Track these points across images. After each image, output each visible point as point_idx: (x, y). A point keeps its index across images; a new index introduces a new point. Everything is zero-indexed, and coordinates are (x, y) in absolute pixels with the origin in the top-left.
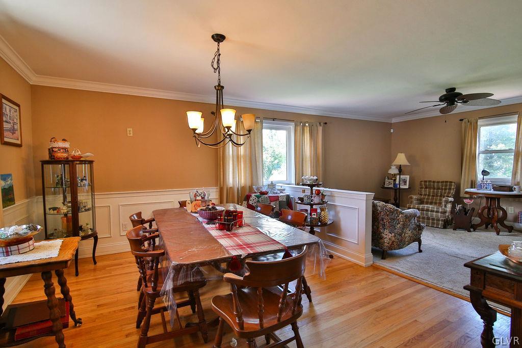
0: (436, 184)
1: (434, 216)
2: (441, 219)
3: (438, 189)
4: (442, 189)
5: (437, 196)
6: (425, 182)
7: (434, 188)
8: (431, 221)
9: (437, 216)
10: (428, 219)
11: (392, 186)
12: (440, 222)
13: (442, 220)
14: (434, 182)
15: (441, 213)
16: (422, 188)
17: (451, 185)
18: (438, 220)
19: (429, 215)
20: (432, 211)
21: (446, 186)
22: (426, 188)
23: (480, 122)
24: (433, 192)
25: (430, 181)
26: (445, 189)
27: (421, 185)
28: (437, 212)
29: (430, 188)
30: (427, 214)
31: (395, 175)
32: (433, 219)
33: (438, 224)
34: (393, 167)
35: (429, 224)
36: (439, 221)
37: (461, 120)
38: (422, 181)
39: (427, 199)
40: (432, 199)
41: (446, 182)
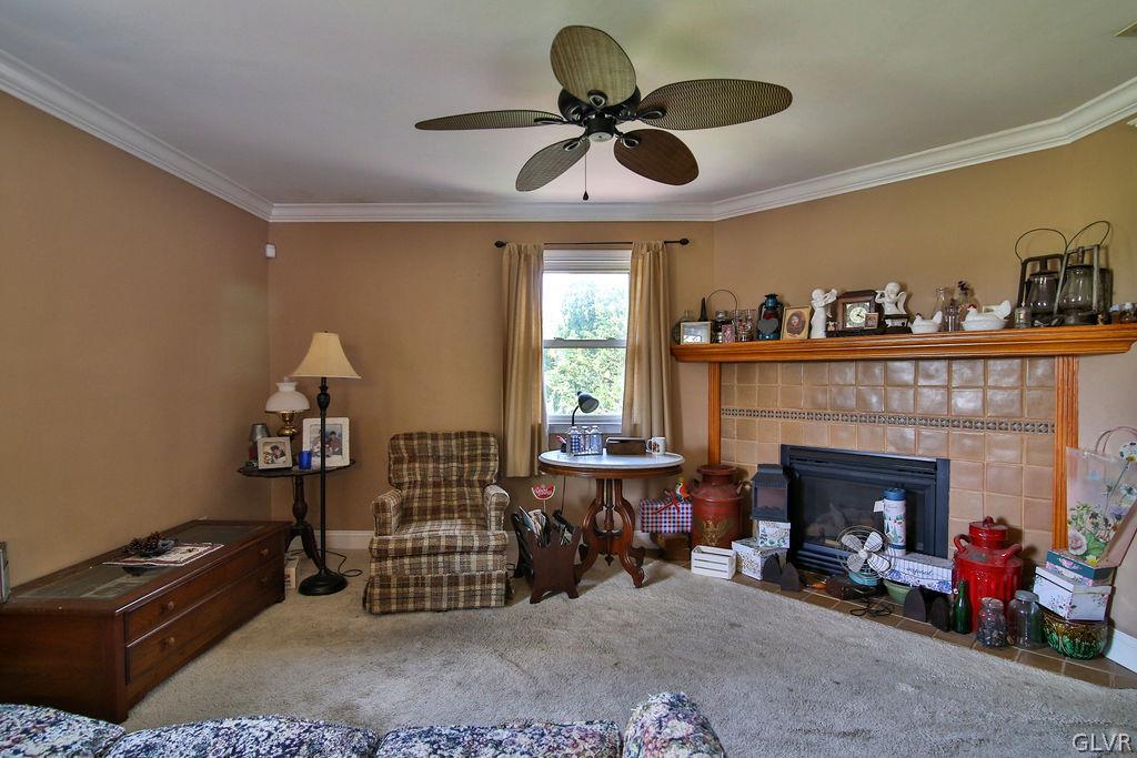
0: (441, 443)
1: (474, 567)
2: (495, 573)
3: (449, 459)
4: (461, 460)
5: (448, 484)
6: (408, 437)
7: (437, 459)
8: (462, 588)
9: (482, 566)
10: (454, 582)
11: (284, 462)
12: (494, 586)
13: (499, 579)
14: (435, 437)
15: (495, 552)
16: (399, 461)
17: (486, 445)
18: (487, 580)
19: (457, 568)
20: (467, 551)
21: (473, 446)
22: (412, 459)
23: (549, 256)
24: (436, 469)
25: (422, 436)
26: (472, 459)
27: (395, 448)
28: (483, 550)
29: (424, 459)
30: (448, 566)
31: (295, 420)
32: (470, 580)
33: (485, 595)
34: (287, 388)
35: (457, 600)
36: (490, 582)
37: (500, 245)
38: (395, 438)
39: (423, 498)
40: (437, 496)
41: (472, 434)
